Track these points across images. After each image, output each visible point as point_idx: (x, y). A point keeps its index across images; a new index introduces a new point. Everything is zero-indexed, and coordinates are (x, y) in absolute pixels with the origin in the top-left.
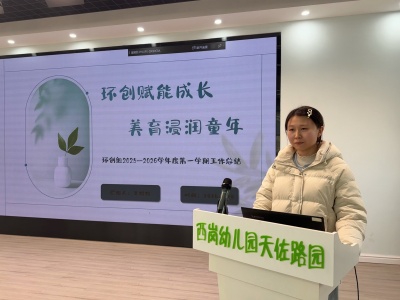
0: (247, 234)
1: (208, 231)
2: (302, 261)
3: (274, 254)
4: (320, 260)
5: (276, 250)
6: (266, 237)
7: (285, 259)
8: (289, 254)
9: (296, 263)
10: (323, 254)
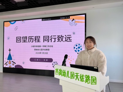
1: (59, 71)
2: (89, 82)
4: (95, 82)
6: (77, 74)
7: (83, 81)
10: (96, 80)
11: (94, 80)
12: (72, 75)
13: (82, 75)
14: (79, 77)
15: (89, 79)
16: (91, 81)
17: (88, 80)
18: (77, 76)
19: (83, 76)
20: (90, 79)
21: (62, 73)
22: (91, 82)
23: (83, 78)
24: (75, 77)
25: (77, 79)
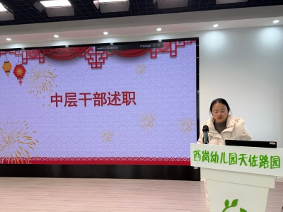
0: (230, 154)
1: (202, 155)
2: (266, 165)
3: (248, 164)
4: (278, 163)
5: (250, 161)
6: (243, 155)
7: (255, 165)
8: (258, 163)
9: (263, 167)
10: (279, 161)
11: (275, 162)
12: (233, 158)
13: (252, 156)
14: (247, 160)
15: (266, 161)
16: (269, 164)
17: (264, 162)
18: (243, 159)
19: (255, 157)
20: (269, 160)
21: (210, 158)
22: (269, 166)
23: (255, 161)
24: (239, 161)
25: (243, 163)
